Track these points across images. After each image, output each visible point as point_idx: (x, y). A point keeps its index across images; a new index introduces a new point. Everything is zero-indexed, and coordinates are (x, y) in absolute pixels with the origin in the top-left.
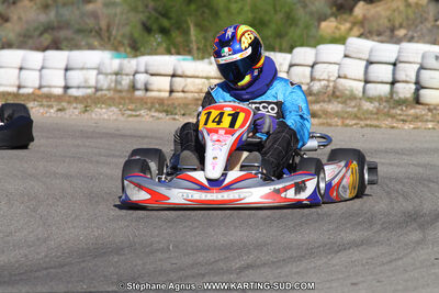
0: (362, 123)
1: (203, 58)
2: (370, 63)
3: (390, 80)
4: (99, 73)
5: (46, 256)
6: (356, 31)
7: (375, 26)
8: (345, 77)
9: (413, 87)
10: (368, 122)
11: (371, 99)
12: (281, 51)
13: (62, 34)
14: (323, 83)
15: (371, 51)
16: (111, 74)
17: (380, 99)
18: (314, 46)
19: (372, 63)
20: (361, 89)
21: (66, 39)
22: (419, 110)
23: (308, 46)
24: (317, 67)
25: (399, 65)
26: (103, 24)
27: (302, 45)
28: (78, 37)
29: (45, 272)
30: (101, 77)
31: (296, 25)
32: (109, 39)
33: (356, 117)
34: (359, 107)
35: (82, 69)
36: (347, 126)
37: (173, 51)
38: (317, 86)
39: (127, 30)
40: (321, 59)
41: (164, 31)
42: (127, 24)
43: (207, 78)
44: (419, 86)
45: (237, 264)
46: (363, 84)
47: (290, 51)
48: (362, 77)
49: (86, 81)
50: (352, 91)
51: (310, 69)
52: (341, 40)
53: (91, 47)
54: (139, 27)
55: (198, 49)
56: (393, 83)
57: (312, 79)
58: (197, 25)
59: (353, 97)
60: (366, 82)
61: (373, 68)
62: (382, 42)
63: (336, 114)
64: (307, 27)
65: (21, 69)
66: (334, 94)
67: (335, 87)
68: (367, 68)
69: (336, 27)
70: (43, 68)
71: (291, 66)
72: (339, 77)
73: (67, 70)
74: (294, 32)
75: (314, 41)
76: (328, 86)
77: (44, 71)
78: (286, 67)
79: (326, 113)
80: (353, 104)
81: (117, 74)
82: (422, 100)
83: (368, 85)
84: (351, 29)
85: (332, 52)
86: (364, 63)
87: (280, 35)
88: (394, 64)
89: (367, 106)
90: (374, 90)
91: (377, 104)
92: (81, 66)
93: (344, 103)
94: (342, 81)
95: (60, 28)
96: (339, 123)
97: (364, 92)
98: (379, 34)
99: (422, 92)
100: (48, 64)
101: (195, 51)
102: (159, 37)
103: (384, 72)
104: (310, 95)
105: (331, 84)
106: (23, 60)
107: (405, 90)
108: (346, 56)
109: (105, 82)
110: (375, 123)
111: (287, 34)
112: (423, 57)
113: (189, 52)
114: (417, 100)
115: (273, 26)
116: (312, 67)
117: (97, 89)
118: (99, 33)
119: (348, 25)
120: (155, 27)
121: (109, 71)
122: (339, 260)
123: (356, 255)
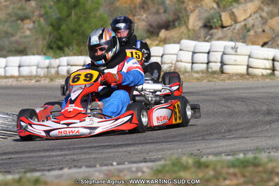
2: (194, 53)
3: (206, 61)
8: (181, 61)
9: (220, 64)
15: (195, 47)
16: (44, 68)
17: (202, 72)
19: (195, 53)
22: (224, 76)
25: (211, 53)
30: (39, 70)
44: (223, 63)
46: (190, 64)
48: (190, 60)
50: (185, 69)
56: (208, 63)
60: (193, 63)
61: (196, 55)
67: (175, 67)
70: (6, 66)
72: (177, 61)
73: (19, 67)
77: (7, 68)
81: (48, 68)
82: (225, 71)
83: (194, 65)
88: (208, 53)
89: (196, 75)
90: (198, 67)
91: (201, 74)
97: (192, 68)
99: (225, 67)
100: (9, 64)
103: (203, 58)
107: (215, 66)
108: (180, 50)
109: (42, 72)
112: (225, 48)
114: (222, 71)
116: (162, 57)
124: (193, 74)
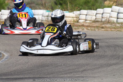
0: (116, 30)
1: (71, 12)
4: (43, 16)
5: (28, 67)
6: (115, 4)
7: (120, 3)
10: (118, 30)
11: (119, 23)
12: (93, 10)
13: (32, 5)
14: (105, 19)
18: (103, 8)
20: (116, 20)
21: (33, 7)
23: (101, 8)
24: (103, 14)
26: (43, 2)
27: (99, 8)
28: (37, 6)
29: (27, 72)
31: (98, 2)
32: (45, 6)
33: (115, 28)
34: (115, 25)
35: (38, 15)
36: (112, 31)
37: (63, 10)
38: (103, 20)
39: (50, 4)
40: (105, 12)
41: (61, 4)
42: (50, 2)
43: (73, 17)
45: (81, 70)
47: (96, 10)
49: (39, 18)
51: (101, 15)
52: (110, 7)
53: (40, 9)
54: (54, 3)
55: (70, 9)
57: (102, 18)
58: (70, 3)
59: (114, 23)
62: (122, 7)
63: (109, 28)
64: (101, 3)
66: (109, 22)
68: (118, 14)
69: (109, 3)
71: (96, 14)
74: (97, 5)
75: (103, 7)
76: (107, 20)
78: (95, 14)
79: (106, 27)
80: (114, 24)
84: (113, 4)
85: (108, 10)
86: (117, 13)
87: (93, 5)
92: (37, 14)
93: (111, 24)
94: (111, 18)
95: (31, 3)
96: (110, 30)
98: (121, 5)
101: (69, 10)
102: (59, 6)
104: (102, 22)
105: (108, 19)
110: (120, 30)
111: (95, 5)
113: (68, 10)
115: (91, 3)
117: (42, 21)
118: (42, 5)
119: (112, 2)
120: (58, 3)
121: (45, 16)
122: (110, 68)
123: (114, 67)
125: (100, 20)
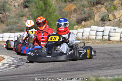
2: (97, 31)
3: (102, 35)
8: (91, 35)
9: (108, 37)
15: (97, 29)
17: (100, 40)
20: (95, 38)
22: (110, 41)
38: (84, 37)
40: (85, 31)
44: (109, 36)
47: (77, 30)
48: (95, 35)
50: (93, 38)
56: (103, 36)
59: (93, 40)
61: (97, 32)
65: (9, 37)
67: (89, 38)
68: (96, 33)
70: (15, 37)
71: (77, 33)
72: (89, 35)
82: (110, 39)
83: (97, 37)
85: (87, 29)
88: (103, 32)
90: (98, 38)
99: (110, 38)
103: (101, 34)
106: (10, 35)
107: (106, 37)
108: (91, 30)
112: (110, 29)
114: (109, 40)
116: (83, 33)
124: (96, 41)
125: (81, 38)
